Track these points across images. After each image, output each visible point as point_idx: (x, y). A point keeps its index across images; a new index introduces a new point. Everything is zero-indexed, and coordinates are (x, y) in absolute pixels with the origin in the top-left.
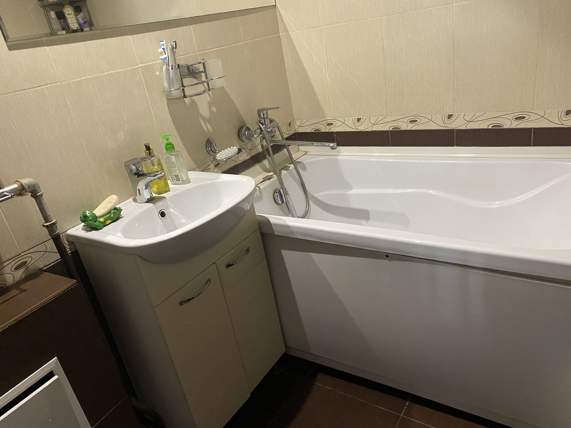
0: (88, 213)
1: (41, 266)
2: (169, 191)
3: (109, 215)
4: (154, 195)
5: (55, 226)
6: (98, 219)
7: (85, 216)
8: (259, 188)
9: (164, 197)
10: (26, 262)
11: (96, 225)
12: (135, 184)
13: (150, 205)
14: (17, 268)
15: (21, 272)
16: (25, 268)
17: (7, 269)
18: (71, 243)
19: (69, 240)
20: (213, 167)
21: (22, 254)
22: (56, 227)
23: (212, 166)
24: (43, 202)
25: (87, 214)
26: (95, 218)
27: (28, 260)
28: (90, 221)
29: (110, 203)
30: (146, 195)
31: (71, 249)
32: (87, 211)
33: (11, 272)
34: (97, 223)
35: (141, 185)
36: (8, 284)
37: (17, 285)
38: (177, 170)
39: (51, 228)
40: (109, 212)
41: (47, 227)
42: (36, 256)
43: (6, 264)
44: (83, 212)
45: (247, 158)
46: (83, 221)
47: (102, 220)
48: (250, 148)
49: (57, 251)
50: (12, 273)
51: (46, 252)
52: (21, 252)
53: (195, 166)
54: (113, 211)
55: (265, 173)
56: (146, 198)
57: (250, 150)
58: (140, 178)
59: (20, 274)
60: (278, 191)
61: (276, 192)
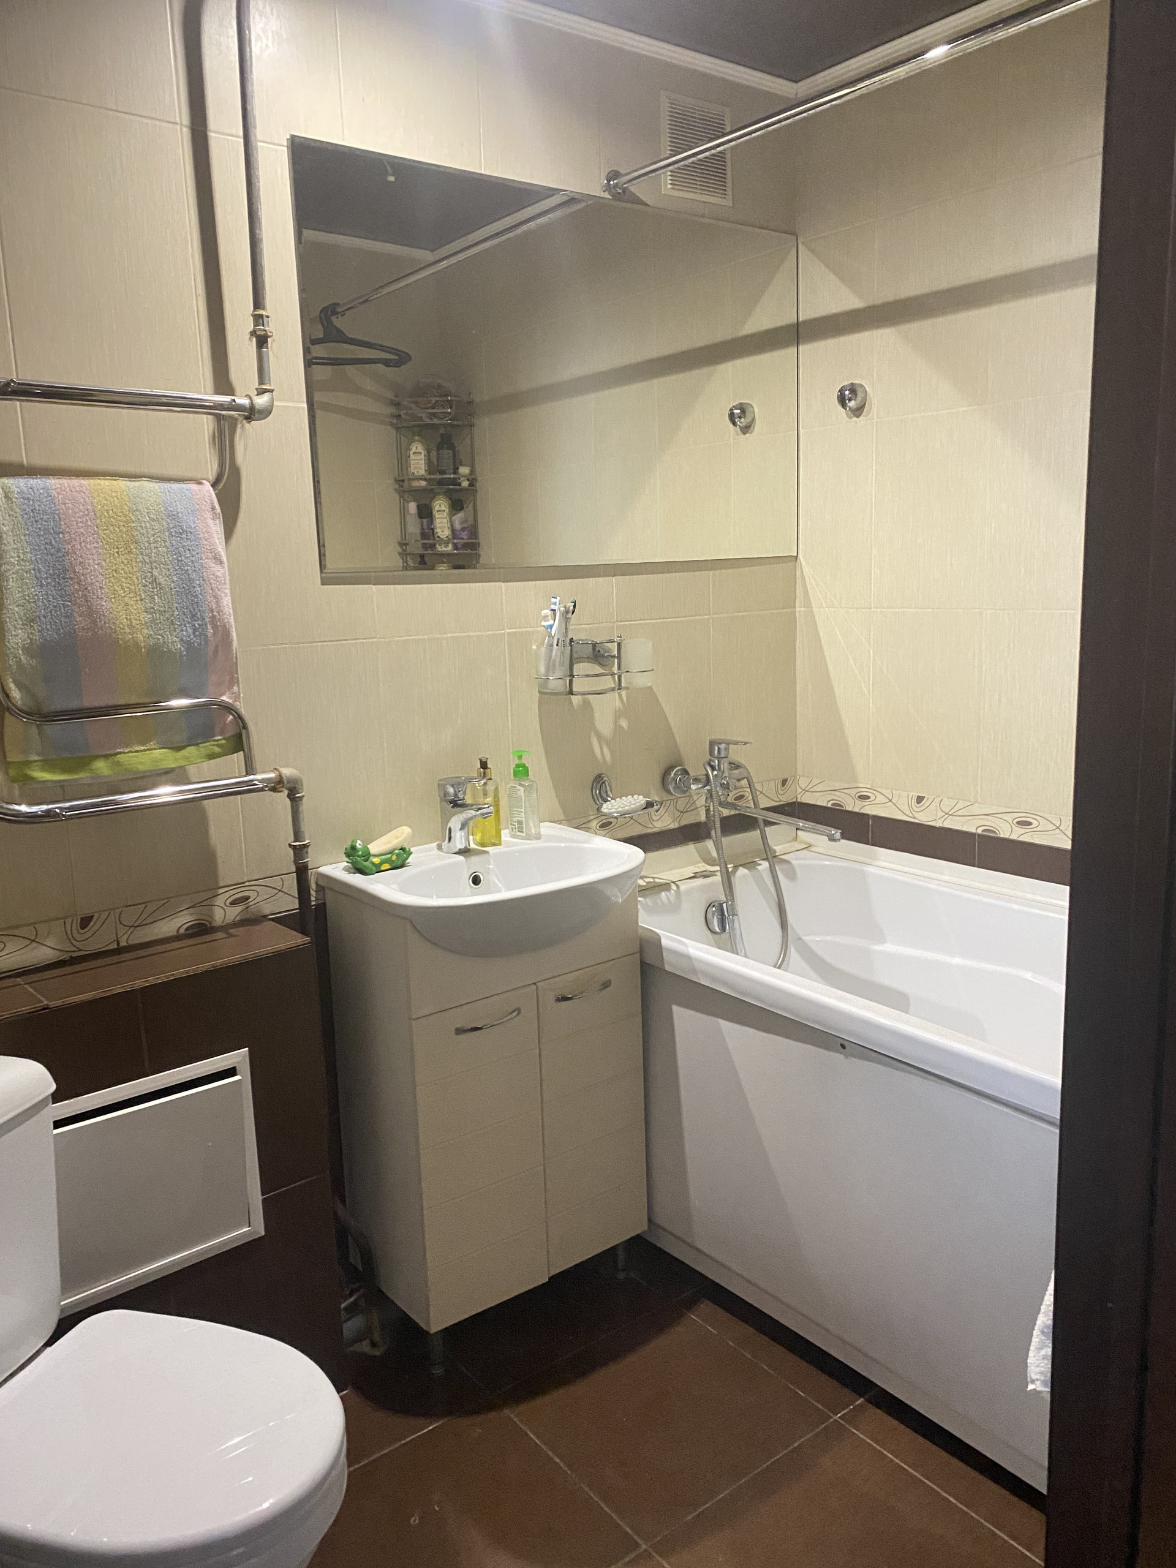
0: (359, 844)
1: (267, 912)
2: (500, 844)
3: (389, 856)
4: (473, 846)
5: (305, 850)
6: (371, 858)
7: (353, 848)
8: (678, 886)
9: (487, 852)
10: (248, 898)
11: (365, 866)
12: (446, 820)
13: (461, 858)
14: (234, 903)
15: (239, 909)
16: (244, 907)
17: (220, 901)
18: (320, 889)
19: (319, 883)
20: (598, 827)
21: (247, 884)
22: (307, 852)
23: (594, 824)
24: (301, 809)
25: (357, 844)
26: (367, 855)
27: (252, 895)
28: (358, 856)
29: (397, 838)
30: (459, 842)
31: (317, 899)
32: (359, 842)
33: (223, 905)
34: (367, 863)
35: (455, 822)
36: (214, 924)
37: (225, 928)
38: (522, 812)
39: (299, 851)
40: (391, 852)
41: (294, 848)
42: (265, 893)
43: (221, 891)
44: (353, 842)
45: (672, 826)
46: (348, 855)
47: (376, 860)
48: (682, 810)
49: (297, 896)
50: (225, 907)
51: (280, 891)
52: (246, 880)
53: (562, 817)
54: (397, 851)
55: (703, 864)
56: (456, 847)
57: (682, 812)
58: (456, 809)
59: (234, 913)
60: (716, 904)
61: (712, 905)
